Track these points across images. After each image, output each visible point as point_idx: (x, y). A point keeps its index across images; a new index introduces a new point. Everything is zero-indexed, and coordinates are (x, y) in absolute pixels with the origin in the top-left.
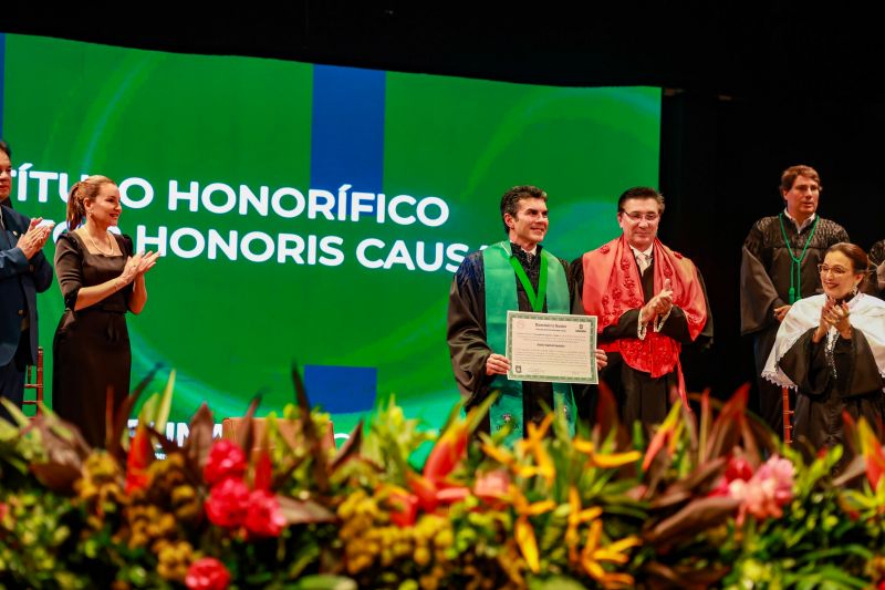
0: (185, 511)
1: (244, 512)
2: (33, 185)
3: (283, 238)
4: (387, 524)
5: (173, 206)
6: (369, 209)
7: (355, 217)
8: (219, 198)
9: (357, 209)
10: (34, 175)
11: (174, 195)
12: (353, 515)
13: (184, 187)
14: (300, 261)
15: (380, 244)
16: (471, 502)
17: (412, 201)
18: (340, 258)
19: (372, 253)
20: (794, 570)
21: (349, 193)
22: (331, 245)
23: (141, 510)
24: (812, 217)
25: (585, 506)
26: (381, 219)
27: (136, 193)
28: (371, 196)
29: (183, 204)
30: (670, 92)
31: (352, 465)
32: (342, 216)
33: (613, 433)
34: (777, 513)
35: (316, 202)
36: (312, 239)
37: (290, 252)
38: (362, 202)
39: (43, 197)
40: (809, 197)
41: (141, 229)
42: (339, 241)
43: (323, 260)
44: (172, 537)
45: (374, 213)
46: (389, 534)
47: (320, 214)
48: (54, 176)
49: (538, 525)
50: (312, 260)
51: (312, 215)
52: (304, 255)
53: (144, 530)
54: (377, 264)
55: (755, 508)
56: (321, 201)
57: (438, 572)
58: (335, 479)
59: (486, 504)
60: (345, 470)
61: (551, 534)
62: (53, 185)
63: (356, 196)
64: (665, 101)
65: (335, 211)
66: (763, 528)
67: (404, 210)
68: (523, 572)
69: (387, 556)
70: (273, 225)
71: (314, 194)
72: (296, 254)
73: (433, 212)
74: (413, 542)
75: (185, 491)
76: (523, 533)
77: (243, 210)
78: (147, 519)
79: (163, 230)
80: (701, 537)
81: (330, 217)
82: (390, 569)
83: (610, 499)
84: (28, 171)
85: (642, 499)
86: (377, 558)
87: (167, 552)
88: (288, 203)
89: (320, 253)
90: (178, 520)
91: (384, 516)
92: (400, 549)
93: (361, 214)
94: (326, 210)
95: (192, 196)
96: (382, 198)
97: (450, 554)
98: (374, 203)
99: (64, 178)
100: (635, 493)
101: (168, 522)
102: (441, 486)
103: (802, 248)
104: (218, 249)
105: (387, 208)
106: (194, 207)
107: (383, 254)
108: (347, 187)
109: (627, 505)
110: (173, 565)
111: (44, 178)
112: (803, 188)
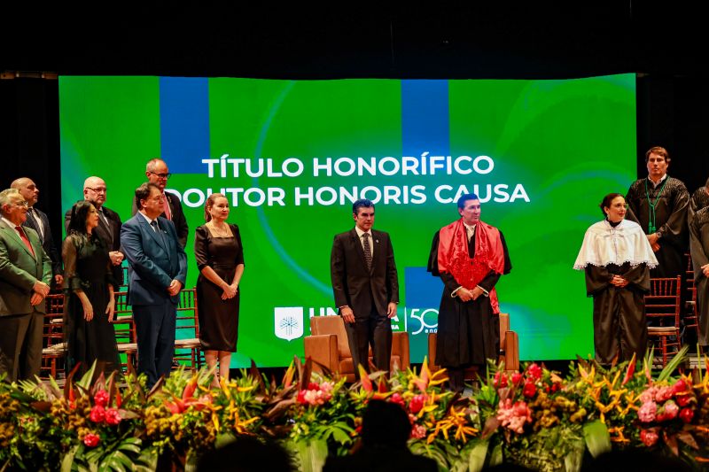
0: (88, 417)
1: (104, 417)
2: (230, 167)
3: (387, 188)
4: (164, 417)
5: (316, 174)
6: (441, 166)
7: (432, 172)
8: (345, 167)
9: (433, 166)
10: (230, 161)
11: (317, 167)
12: (149, 414)
13: (323, 162)
14: (398, 202)
15: (450, 188)
16: (191, 408)
17: (469, 159)
18: (424, 198)
19: (444, 194)
20: (327, 424)
21: (428, 157)
22: (417, 191)
23: (72, 417)
24: (664, 177)
25: (235, 406)
26: (449, 172)
27: (293, 167)
28: (442, 158)
29: (322, 172)
30: (642, 75)
31: (157, 393)
32: (424, 172)
33: (257, 377)
34: (322, 402)
35: (406, 165)
36: (406, 188)
37: (391, 197)
38: (437, 162)
39: (236, 175)
40: (656, 166)
41: (297, 190)
42: (423, 188)
43: (413, 201)
44: (84, 426)
45: (445, 168)
46: (162, 421)
47: (409, 172)
48: (242, 161)
49: (221, 413)
50: (406, 201)
51: (404, 173)
52: (401, 198)
53: (73, 424)
54: (449, 200)
55: (313, 402)
56: (410, 163)
57: (180, 433)
58: (149, 400)
59: (200, 408)
60: (153, 397)
61: (225, 417)
62: (242, 166)
63: (433, 159)
64: (638, 80)
65: (419, 169)
66: (315, 410)
67: (464, 165)
68: (215, 432)
69: (162, 429)
70: (380, 181)
71: (405, 159)
72: (395, 198)
73: (483, 165)
74: (171, 424)
75: (88, 409)
76: (214, 416)
77: (360, 173)
78: (75, 420)
79: (311, 189)
80: (286, 413)
81: (416, 173)
82: (163, 433)
83: (252, 402)
84: (226, 159)
85: (264, 401)
86: (157, 430)
87: (81, 431)
88: (389, 166)
89: (411, 196)
90: (86, 420)
91: (162, 414)
92: (165, 426)
93: (436, 169)
94: (413, 169)
95: (328, 167)
96: (449, 159)
97: (181, 427)
98: (444, 162)
99: (248, 161)
100: (259, 399)
101: (82, 420)
102: (187, 401)
103: (656, 198)
104: (346, 198)
105: (454, 165)
106: (329, 174)
107: (452, 194)
108: (426, 153)
109: (257, 404)
110: (83, 436)
111: (236, 162)
112: (653, 160)
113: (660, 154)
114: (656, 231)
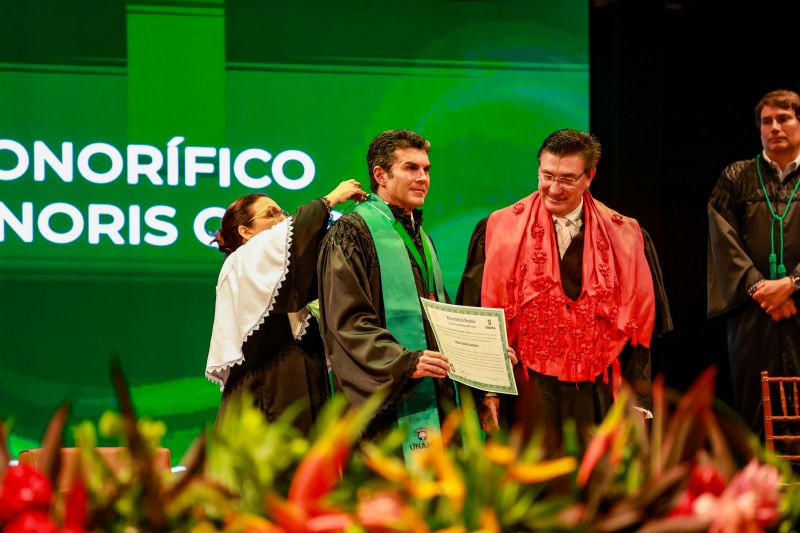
3: (95, 210)
6: (209, 168)
7: (190, 181)
9: (192, 169)
14: (118, 240)
17: (265, 156)
18: (172, 234)
21: (181, 148)
22: (160, 217)
24: (797, 160)
26: (224, 181)
28: (210, 152)
32: (173, 179)
35: (137, 162)
36: (134, 210)
37: (105, 229)
38: (200, 160)
40: (775, 131)
42: (170, 212)
43: (150, 239)
45: (216, 173)
47: (143, 178)
50: (135, 239)
51: (132, 179)
52: (124, 232)
56: (144, 160)
63: (192, 153)
65: (163, 172)
67: (256, 168)
70: (81, 193)
71: (134, 150)
72: (113, 231)
73: (293, 170)
77: (39, 176)
81: (157, 180)
88: (100, 163)
89: (145, 229)
93: (199, 176)
94: (152, 172)
96: (225, 153)
98: (215, 161)
103: (785, 202)
104: (7, 227)
105: (233, 167)
108: (178, 140)
112: (769, 121)
113: (785, 105)
114: (789, 273)
